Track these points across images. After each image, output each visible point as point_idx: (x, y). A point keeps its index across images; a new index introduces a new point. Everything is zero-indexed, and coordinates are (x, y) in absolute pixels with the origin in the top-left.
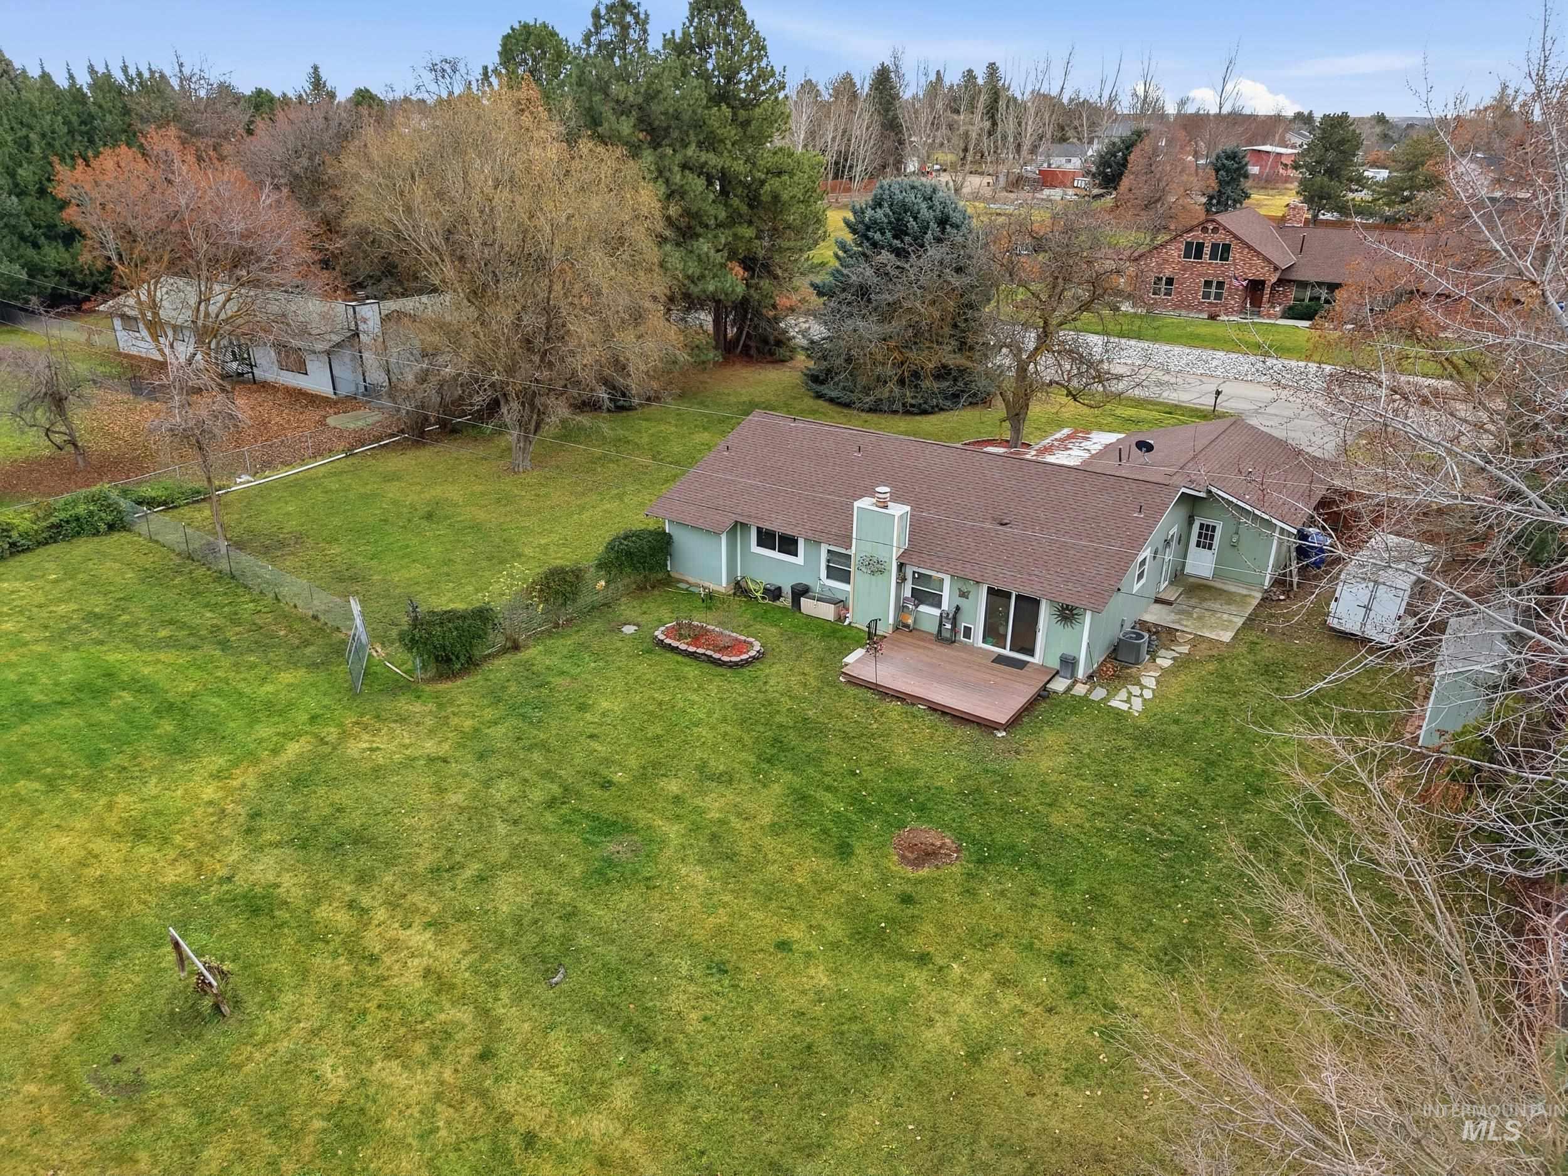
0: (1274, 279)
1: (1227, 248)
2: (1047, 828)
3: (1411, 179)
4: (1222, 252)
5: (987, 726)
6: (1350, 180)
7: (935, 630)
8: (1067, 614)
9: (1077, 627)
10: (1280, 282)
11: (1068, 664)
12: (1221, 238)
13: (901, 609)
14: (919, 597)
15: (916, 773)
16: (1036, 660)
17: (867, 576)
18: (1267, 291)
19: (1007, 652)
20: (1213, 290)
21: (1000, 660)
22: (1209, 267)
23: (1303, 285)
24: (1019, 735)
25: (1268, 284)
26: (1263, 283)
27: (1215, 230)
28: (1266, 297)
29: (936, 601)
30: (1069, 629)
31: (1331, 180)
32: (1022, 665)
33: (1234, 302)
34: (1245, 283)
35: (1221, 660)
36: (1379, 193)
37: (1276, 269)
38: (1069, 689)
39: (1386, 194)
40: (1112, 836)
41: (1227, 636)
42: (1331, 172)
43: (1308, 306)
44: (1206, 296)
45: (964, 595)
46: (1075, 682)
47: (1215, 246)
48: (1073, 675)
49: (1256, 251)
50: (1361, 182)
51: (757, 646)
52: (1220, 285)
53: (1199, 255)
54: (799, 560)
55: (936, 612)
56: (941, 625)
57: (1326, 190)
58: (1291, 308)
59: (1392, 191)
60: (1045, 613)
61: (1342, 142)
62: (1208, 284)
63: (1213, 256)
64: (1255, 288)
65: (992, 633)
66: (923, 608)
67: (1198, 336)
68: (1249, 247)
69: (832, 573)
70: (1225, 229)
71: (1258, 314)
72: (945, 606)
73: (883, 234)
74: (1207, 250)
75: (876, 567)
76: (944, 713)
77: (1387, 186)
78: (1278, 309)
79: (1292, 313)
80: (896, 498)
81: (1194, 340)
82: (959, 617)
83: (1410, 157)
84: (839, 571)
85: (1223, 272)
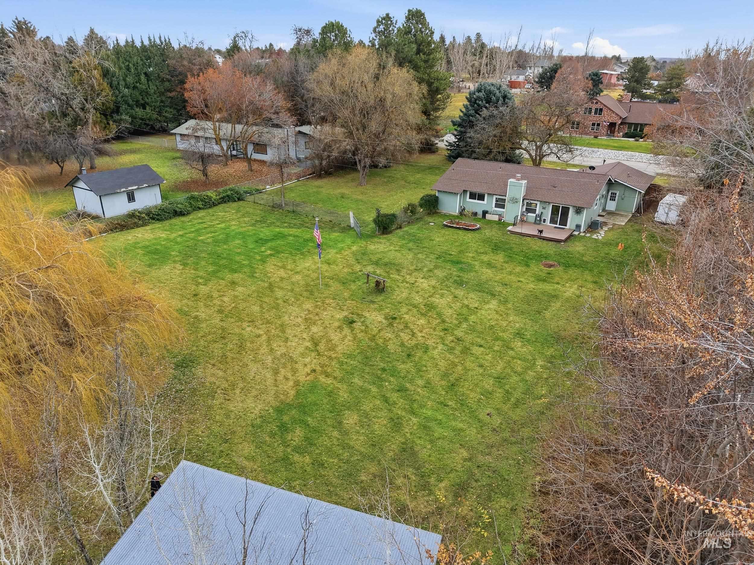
0: (619, 123)
1: (601, 110)
2: (583, 261)
3: (670, 84)
4: (599, 111)
5: (558, 241)
6: (645, 84)
7: (533, 221)
8: (579, 211)
9: (581, 215)
10: (622, 123)
11: (578, 227)
12: (599, 106)
13: (522, 215)
14: (529, 210)
15: (541, 251)
16: (567, 227)
17: (511, 204)
18: (617, 127)
19: (558, 226)
20: (596, 127)
21: (555, 227)
22: (594, 118)
23: (630, 124)
24: (567, 244)
25: (617, 124)
26: (616, 123)
27: (597, 103)
28: (617, 129)
29: (534, 211)
30: (579, 216)
31: (637, 84)
32: (564, 229)
33: (604, 131)
34: (608, 124)
35: (622, 228)
36: (657, 90)
37: (621, 118)
38: (579, 234)
39: (659, 91)
40: (602, 262)
41: (623, 224)
42: (638, 81)
43: (633, 133)
44: (593, 129)
45: (544, 208)
46: (580, 233)
47: (596, 109)
48: (579, 231)
49: (612, 111)
50: (650, 86)
51: (478, 226)
52: (598, 125)
53: (590, 112)
54: (485, 202)
55: (534, 215)
56: (536, 219)
57: (635, 88)
58: (626, 134)
59: (662, 89)
60: (571, 212)
61: (642, 69)
62: (593, 124)
63: (596, 113)
64: (612, 125)
65: (553, 221)
66: (529, 214)
67: (592, 144)
68: (610, 109)
69: (497, 206)
70: (600, 102)
71: (614, 136)
72: (537, 212)
73: (482, 102)
74: (593, 111)
75: (514, 201)
76: (544, 239)
77: (660, 87)
78: (621, 134)
79: (626, 135)
80: (522, 178)
81: (590, 145)
82: (543, 215)
83: (670, 75)
84: (500, 204)
85: (599, 120)
